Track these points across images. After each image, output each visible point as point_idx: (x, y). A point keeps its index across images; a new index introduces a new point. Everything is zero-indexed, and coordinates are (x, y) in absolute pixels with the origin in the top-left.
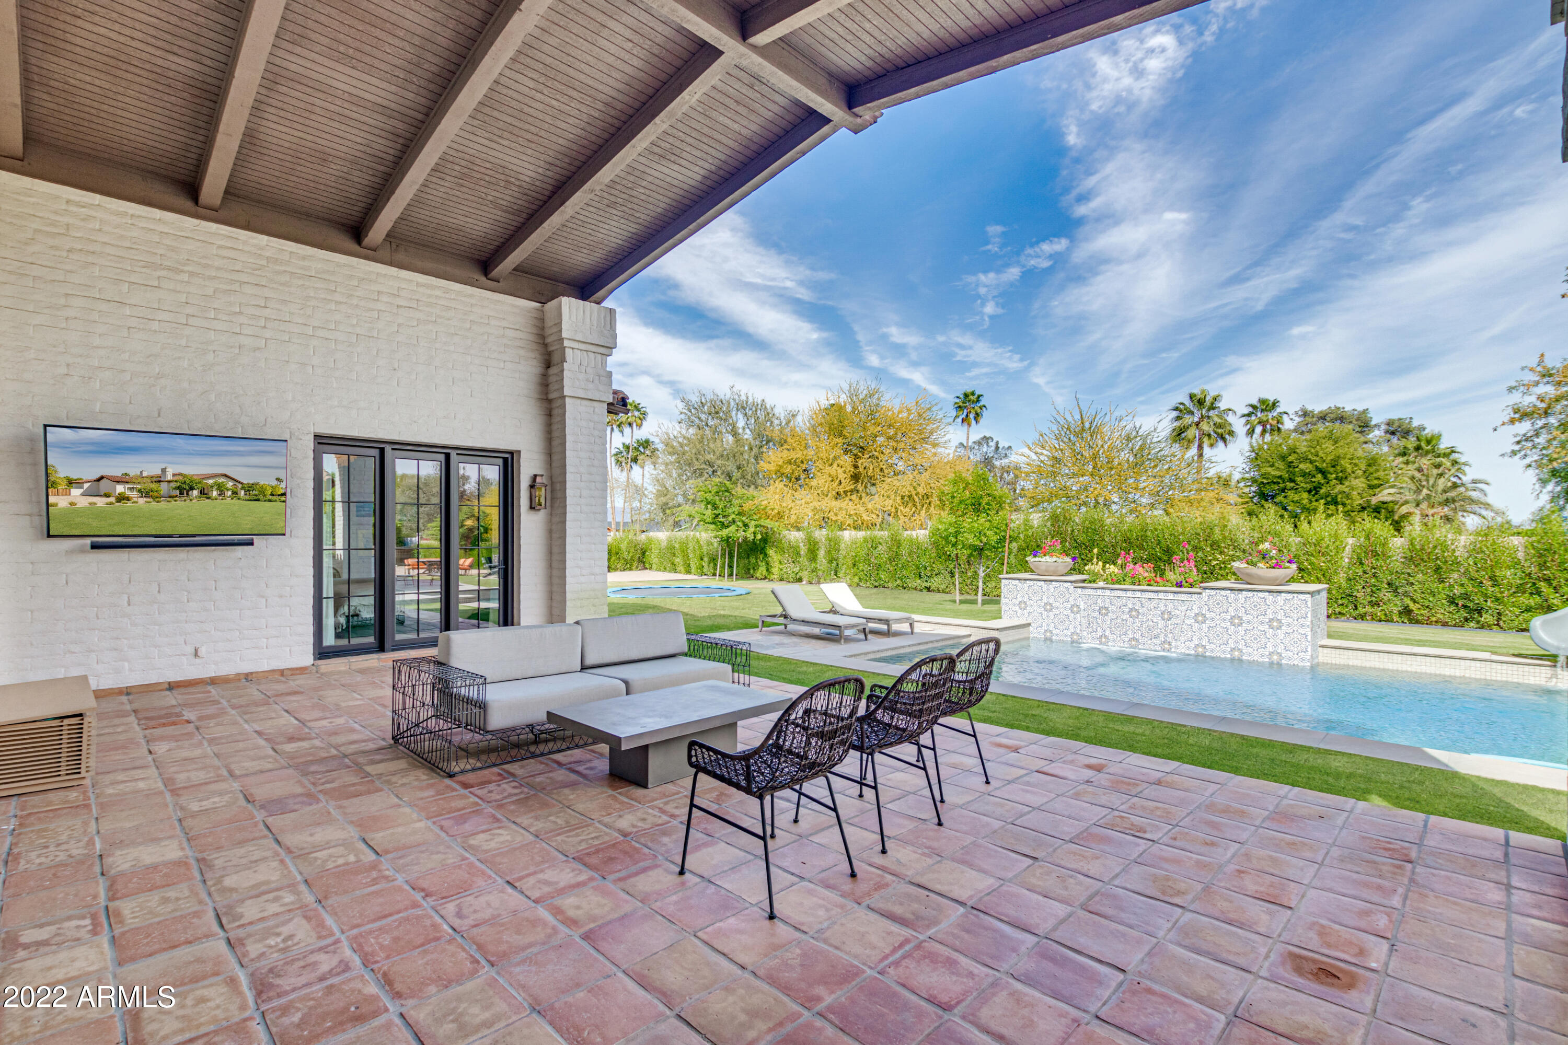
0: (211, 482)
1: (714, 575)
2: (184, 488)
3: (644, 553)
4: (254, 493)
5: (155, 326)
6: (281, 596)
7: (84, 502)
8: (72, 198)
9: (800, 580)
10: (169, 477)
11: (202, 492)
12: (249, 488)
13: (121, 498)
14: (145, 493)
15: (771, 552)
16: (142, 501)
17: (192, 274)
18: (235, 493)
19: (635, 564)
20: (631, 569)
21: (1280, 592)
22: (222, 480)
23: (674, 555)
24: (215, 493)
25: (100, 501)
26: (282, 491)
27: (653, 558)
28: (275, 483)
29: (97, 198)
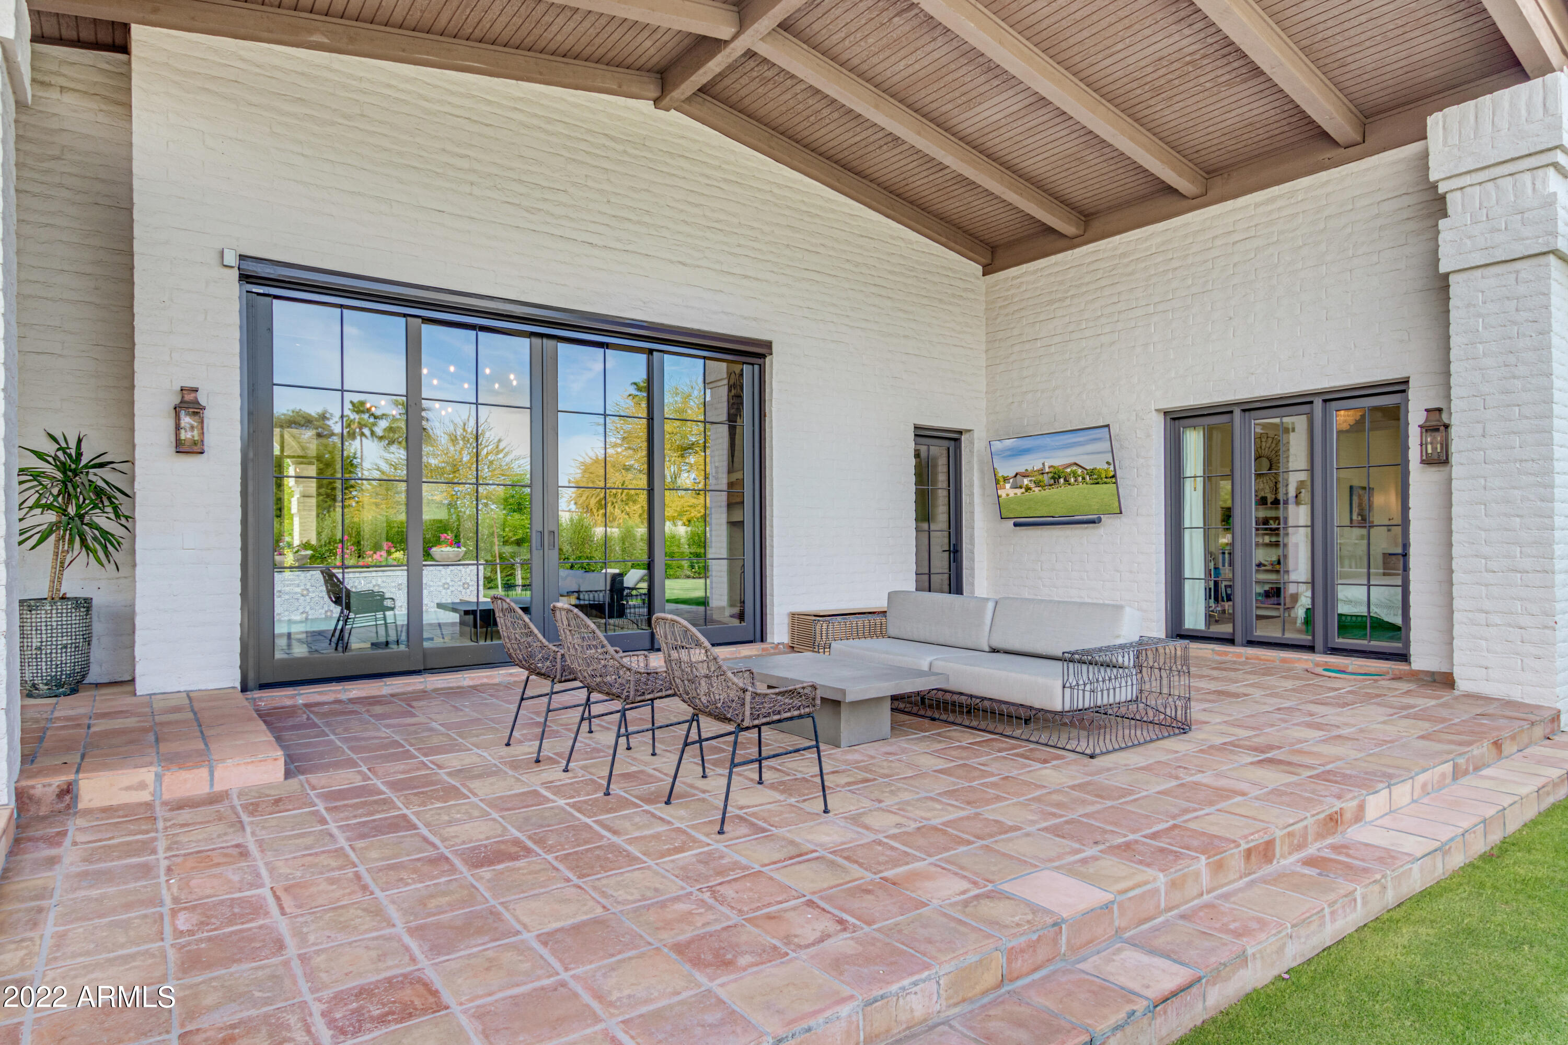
0: (1068, 470)
2: (1057, 477)
4: (1094, 477)
5: (1053, 349)
6: (1131, 572)
7: (1012, 493)
8: (1015, 274)
10: (1047, 470)
11: (1066, 480)
12: (1091, 473)
13: (1028, 489)
14: (1038, 484)
16: (1037, 489)
17: (1073, 296)
18: (1084, 478)
22: (1075, 468)
24: (1072, 480)
25: (1019, 491)
26: (1112, 474)
28: (1106, 466)
29: (1024, 267)
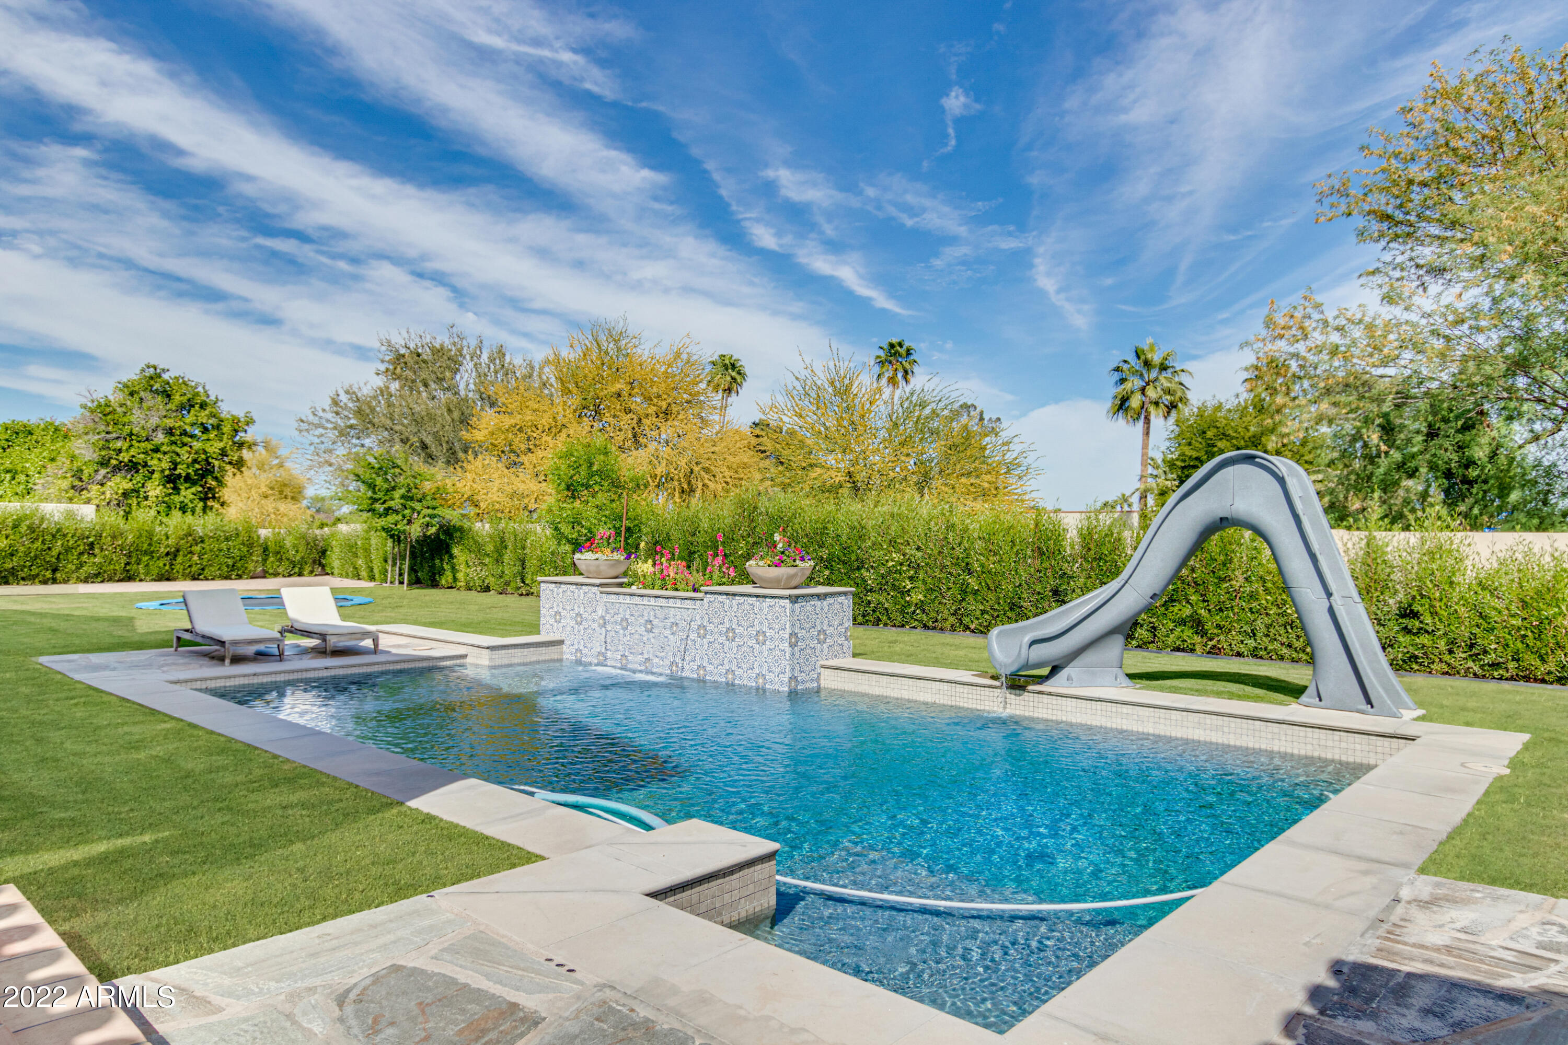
1: (401, 583)
3: (324, 552)
9: (487, 589)
15: (456, 551)
19: (307, 569)
20: (300, 574)
21: (765, 597)
23: (356, 555)
27: (334, 559)
